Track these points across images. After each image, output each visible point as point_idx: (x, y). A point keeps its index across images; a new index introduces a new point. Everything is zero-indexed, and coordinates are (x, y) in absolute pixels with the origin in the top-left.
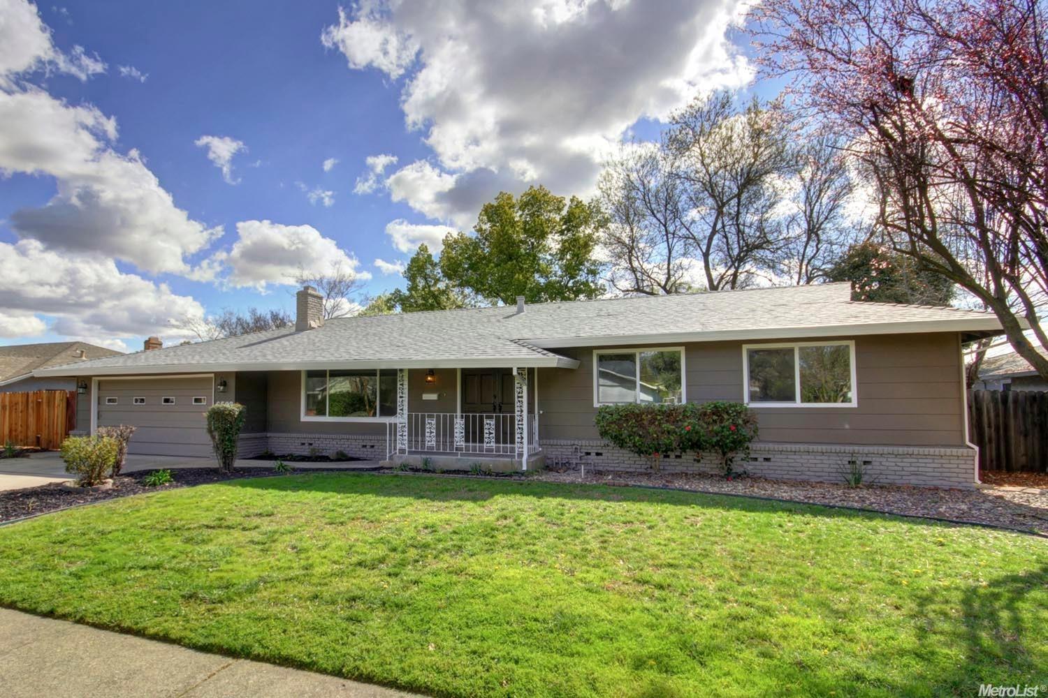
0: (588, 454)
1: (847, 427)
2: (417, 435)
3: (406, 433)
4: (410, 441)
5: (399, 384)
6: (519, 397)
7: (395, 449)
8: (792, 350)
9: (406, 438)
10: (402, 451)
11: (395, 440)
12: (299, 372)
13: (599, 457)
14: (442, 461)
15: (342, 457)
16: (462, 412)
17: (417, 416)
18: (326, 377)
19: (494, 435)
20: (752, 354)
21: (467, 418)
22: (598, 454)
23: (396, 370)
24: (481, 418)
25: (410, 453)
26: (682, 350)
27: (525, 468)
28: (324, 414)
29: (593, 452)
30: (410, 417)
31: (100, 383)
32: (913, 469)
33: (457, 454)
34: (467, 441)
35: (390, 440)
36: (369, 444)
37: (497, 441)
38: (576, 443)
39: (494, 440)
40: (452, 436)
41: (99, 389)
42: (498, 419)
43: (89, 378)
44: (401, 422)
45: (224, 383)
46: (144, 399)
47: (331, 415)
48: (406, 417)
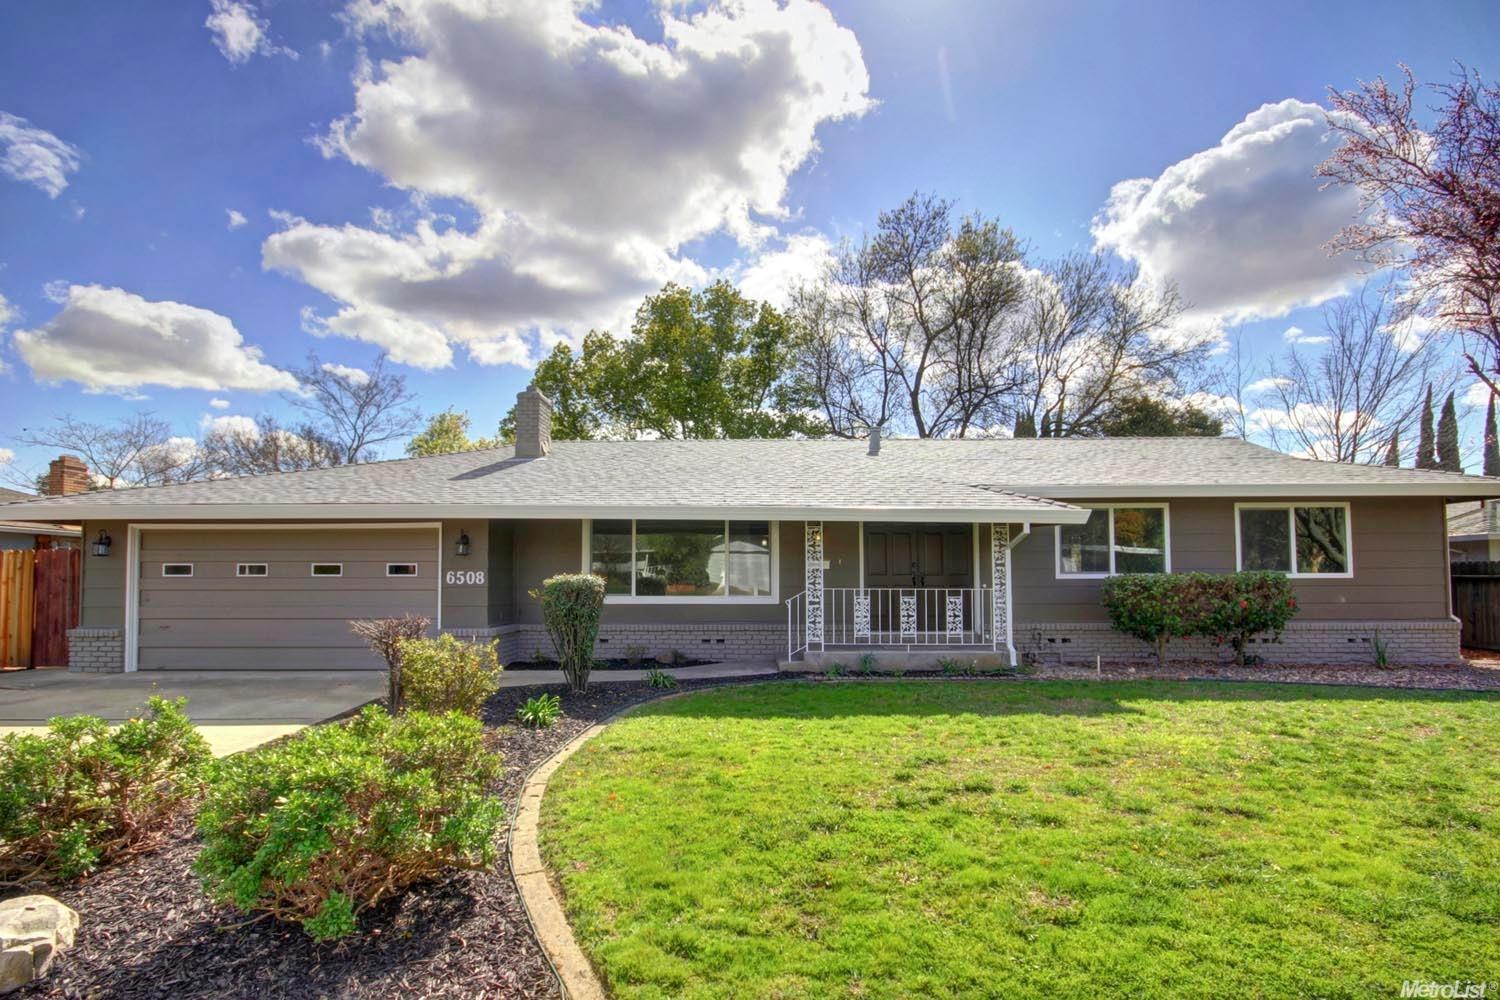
0: (1052, 641)
1: (1343, 600)
2: (839, 622)
3: (822, 620)
4: (828, 632)
5: (807, 544)
6: (997, 565)
8: (1286, 512)
9: (822, 625)
10: (815, 646)
11: (803, 631)
12: (578, 523)
13: (1067, 644)
14: (885, 658)
15: (679, 661)
16: (867, 585)
17: (839, 594)
18: (629, 532)
19: (961, 618)
20: (1244, 514)
21: (874, 595)
22: (1064, 641)
23: (803, 522)
24: (942, 595)
25: (827, 648)
26: (1166, 507)
27: (1014, 663)
28: (628, 592)
29: (1059, 638)
30: (827, 594)
31: (143, 534)
32: (1408, 645)
33: (904, 648)
34: (874, 628)
35: (794, 631)
36: (714, 637)
37: (920, 627)
38: (1038, 626)
39: (961, 625)
40: (850, 621)
41: (142, 547)
42: (920, 596)
43: (122, 525)
44: (811, 603)
45: (465, 540)
46: (264, 567)
47: (639, 593)
48: (821, 594)
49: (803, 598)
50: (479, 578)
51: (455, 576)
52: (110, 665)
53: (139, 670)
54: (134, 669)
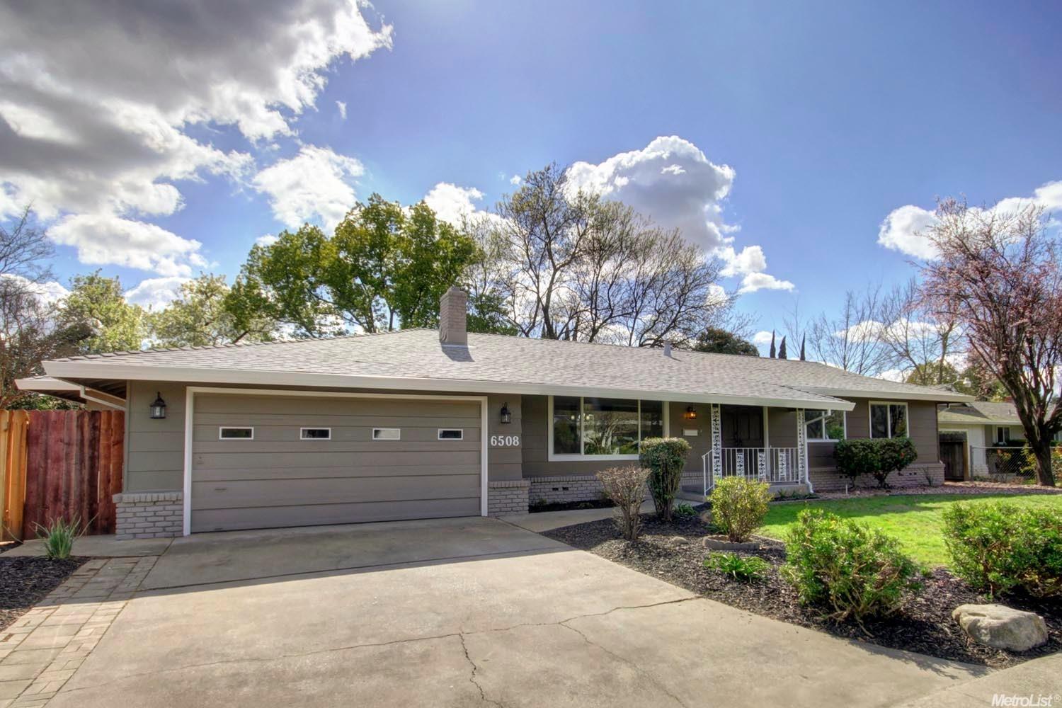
3: (721, 468)
6: (800, 434)
7: (711, 484)
9: (721, 472)
19: (785, 466)
23: (710, 404)
27: (811, 491)
28: (577, 452)
30: (723, 452)
31: (197, 397)
35: (707, 479)
39: (785, 470)
41: (195, 410)
44: (715, 457)
45: (504, 411)
46: (327, 431)
47: (587, 453)
48: (720, 451)
49: (711, 453)
50: (515, 441)
51: (497, 439)
52: (170, 529)
53: (192, 533)
54: (189, 533)
